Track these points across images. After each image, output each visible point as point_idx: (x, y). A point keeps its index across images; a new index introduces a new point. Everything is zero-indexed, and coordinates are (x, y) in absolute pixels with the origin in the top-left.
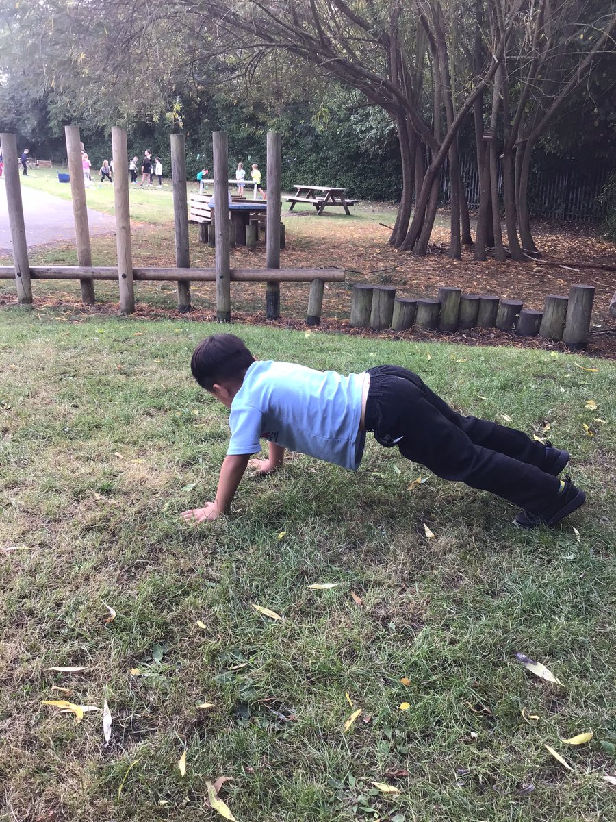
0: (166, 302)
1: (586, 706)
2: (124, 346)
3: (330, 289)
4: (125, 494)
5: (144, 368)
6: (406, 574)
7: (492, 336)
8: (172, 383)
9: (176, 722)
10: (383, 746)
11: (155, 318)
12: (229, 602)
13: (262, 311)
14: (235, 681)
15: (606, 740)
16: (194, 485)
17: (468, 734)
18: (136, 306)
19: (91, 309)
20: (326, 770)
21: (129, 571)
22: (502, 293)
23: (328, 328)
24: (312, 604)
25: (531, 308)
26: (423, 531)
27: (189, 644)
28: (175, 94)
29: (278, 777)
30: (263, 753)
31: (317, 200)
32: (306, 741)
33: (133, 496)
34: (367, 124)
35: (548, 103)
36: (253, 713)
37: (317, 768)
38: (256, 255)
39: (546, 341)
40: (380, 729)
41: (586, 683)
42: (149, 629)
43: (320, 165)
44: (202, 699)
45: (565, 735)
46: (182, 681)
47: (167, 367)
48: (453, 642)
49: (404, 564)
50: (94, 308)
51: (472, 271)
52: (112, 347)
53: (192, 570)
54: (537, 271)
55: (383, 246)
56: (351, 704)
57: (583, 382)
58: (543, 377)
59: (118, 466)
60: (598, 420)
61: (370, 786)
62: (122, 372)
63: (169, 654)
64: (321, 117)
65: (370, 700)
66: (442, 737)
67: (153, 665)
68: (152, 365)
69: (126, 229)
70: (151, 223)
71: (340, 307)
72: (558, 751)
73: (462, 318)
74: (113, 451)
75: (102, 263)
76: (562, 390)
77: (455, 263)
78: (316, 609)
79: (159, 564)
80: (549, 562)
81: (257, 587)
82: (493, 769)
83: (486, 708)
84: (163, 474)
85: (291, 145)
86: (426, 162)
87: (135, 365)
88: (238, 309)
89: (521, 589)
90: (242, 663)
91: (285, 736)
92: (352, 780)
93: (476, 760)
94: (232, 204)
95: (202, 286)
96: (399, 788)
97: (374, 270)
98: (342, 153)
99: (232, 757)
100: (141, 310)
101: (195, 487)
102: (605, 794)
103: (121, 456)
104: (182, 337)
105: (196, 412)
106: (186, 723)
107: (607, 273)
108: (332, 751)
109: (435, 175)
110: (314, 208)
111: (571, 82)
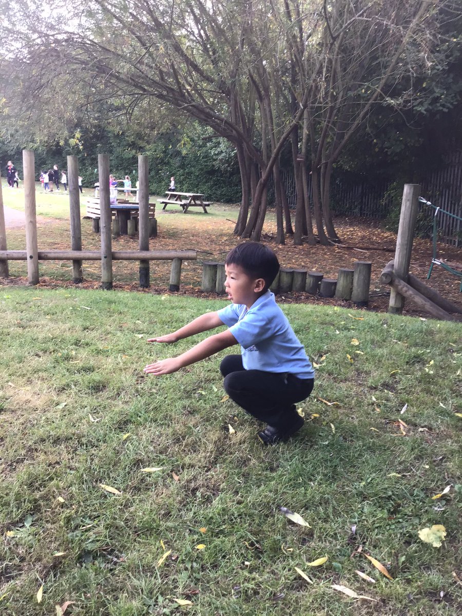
0: (64, 276)
1: (325, 541)
2: (24, 307)
3: (189, 265)
4: (13, 411)
5: (37, 323)
6: (212, 459)
7: (303, 297)
8: (57, 332)
9: (37, 566)
10: (185, 574)
11: (55, 287)
12: (83, 483)
13: (137, 282)
14: (83, 537)
15: (336, 562)
16: (65, 404)
17: (243, 563)
18: (40, 279)
19: (5, 281)
20: (142, 593)
21: (11, 465)
22: (312, 268)
23: (185, 293)
24: (143, 483)
25: (330, 278)
26: (228, 430)
27: (51, 514)
28: (77, 125)
29: (107, 599)
30: (98, 584)
31: (184, 202)
32: (130, 575)
33: (19, 413)
34: (219, 150)
35: (342, 136)
36: (95, 558)
37: (136, 592)
38: (135, 241)
39: (340, 300)
40: (183, 563)
41: (328, 526)
42: (23, 504)
43: (186, 178)
44: (58, 550)
45: (310, 560)
46: (44, 538)
47: (56, 321)
48: (239, 503)
49: (211, 452)
50: (8, 281)
51: (292, 252)
52: (15, 307)
53: (58, 463)
54: (338, 253)
55: (230, 235)
56: (164, 548)
57: (352, 327)
58: (326, 324)
59: (10, 392)
60: (358, 352)
61: (172, 601)
62: (20, 326)
63: (37, 520)
64: (184, 144)
65: (178, 544)
66: (225, 566)
67: (24, 529)
68: (44, 321)
69: (33, 223)
70: (56, 219)
71: (195, 278)
72: (303, 571)
73: (281, 285)
74: (7, 382)
75: (17, 248)
76: (338, 332)
77: (280, 247)
78: (147, 486)
79: (34, 459)
80: (311, 446)
81: (105, 472)
82: (258, 585)
83: (258, 545)
84: (43, 397)
85: (165, 163)
86: (258, 176)
87: (31, 321)
88: (119, 280)
89: (290, 465)
90: (89, 524)
91: (116, 572)
92: (161, 599)
93: (247, 580)
94: (116, 205)
95: (93, 264)
96: (193, 602)
97: (222, 252)
98: (202, 169)
99: (76, 588)
100: (44, 282)
101: (66, 405)
102: (332, 597)
103: (13, 385)
104: (70, 300)
105: (74, 353)
106: (45, 567)
107: (387, 253)
108: (148, 580)
109: (264, 185)
110: (181, 208)
111: (356, 122)
